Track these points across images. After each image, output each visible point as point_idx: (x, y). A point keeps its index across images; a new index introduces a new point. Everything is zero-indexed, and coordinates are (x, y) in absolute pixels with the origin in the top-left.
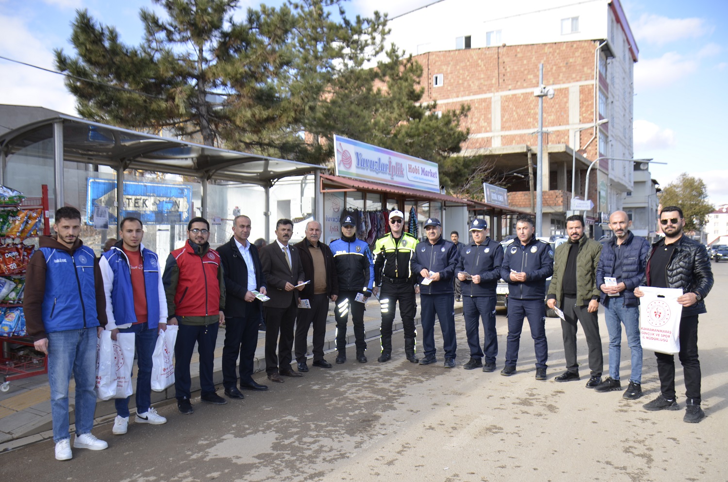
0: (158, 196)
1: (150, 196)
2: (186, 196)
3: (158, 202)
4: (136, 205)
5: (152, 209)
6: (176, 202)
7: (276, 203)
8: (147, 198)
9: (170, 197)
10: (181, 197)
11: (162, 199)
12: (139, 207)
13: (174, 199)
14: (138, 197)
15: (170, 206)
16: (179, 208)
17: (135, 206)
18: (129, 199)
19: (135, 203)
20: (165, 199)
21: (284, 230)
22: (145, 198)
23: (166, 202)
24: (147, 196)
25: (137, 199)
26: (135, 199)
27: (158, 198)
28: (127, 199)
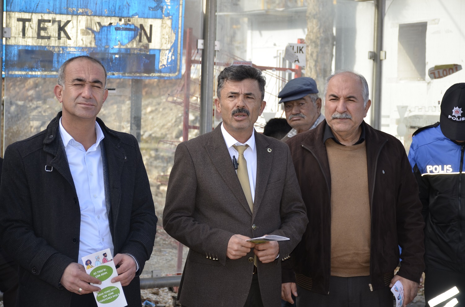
0: (95, 15)
1: (77, 15)
2: (168, 15)
3: (96, 28)
4: (43, 33)
5: (80, 44)
6: (142, 26)
7: (396, 31)
8: (69, 18)
9: (129, 18)
10: (155, 17)
11: (106, 21)
12: (49, 38)
13: (137, 21)
14: (46, 17)
15: (123, 36)
16: (149, 39)
17: (39, 37)
18: (24, 21)
19: (40, 29)
20: (114, 21)
21: (234, 95)
22: (63, 18)
23: (117, 29)
24: (67, 14)
25: (45, 21)
26: (40, 21)
27: (97, 19)
28: (19, 20)
